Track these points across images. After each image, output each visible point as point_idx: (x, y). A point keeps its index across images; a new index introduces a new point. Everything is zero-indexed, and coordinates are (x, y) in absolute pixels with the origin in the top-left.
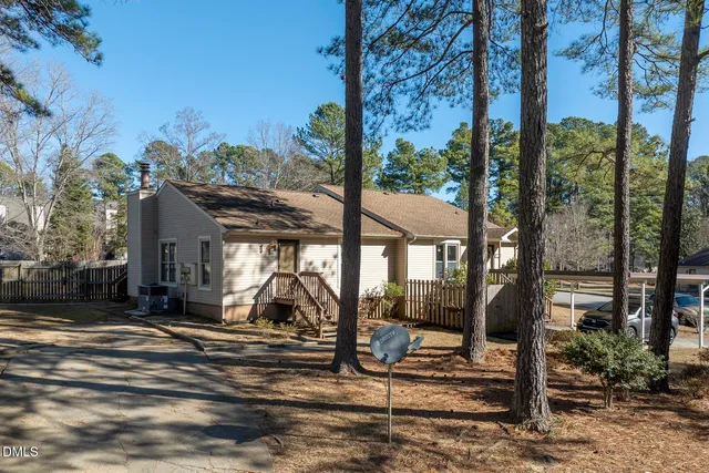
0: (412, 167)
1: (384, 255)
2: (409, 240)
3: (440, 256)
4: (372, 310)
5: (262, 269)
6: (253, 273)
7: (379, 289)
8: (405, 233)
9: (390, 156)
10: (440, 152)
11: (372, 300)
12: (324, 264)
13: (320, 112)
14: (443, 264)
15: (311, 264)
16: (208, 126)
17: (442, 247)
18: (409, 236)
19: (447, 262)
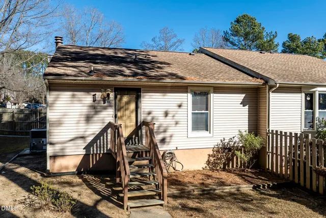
0: (298, 49)
1: (244, 103)
2: (271, 87)
3: (310, 105)
4: (229, 160)
5: (88, 119)
6: (78, 122)
7: (236, 139)
8: (266, 81)
9: (284, 44)
10: (319, 41)
11: (230, 150)
12: (166, 114)
13: (238, 21)
14: (313, 113)
15: (149, 113)
16: (175, 36)
17: (312, 95)
18: (272, 83)
19: (317, 111)
